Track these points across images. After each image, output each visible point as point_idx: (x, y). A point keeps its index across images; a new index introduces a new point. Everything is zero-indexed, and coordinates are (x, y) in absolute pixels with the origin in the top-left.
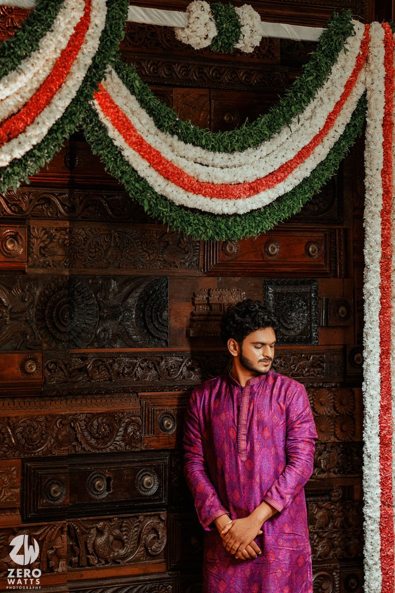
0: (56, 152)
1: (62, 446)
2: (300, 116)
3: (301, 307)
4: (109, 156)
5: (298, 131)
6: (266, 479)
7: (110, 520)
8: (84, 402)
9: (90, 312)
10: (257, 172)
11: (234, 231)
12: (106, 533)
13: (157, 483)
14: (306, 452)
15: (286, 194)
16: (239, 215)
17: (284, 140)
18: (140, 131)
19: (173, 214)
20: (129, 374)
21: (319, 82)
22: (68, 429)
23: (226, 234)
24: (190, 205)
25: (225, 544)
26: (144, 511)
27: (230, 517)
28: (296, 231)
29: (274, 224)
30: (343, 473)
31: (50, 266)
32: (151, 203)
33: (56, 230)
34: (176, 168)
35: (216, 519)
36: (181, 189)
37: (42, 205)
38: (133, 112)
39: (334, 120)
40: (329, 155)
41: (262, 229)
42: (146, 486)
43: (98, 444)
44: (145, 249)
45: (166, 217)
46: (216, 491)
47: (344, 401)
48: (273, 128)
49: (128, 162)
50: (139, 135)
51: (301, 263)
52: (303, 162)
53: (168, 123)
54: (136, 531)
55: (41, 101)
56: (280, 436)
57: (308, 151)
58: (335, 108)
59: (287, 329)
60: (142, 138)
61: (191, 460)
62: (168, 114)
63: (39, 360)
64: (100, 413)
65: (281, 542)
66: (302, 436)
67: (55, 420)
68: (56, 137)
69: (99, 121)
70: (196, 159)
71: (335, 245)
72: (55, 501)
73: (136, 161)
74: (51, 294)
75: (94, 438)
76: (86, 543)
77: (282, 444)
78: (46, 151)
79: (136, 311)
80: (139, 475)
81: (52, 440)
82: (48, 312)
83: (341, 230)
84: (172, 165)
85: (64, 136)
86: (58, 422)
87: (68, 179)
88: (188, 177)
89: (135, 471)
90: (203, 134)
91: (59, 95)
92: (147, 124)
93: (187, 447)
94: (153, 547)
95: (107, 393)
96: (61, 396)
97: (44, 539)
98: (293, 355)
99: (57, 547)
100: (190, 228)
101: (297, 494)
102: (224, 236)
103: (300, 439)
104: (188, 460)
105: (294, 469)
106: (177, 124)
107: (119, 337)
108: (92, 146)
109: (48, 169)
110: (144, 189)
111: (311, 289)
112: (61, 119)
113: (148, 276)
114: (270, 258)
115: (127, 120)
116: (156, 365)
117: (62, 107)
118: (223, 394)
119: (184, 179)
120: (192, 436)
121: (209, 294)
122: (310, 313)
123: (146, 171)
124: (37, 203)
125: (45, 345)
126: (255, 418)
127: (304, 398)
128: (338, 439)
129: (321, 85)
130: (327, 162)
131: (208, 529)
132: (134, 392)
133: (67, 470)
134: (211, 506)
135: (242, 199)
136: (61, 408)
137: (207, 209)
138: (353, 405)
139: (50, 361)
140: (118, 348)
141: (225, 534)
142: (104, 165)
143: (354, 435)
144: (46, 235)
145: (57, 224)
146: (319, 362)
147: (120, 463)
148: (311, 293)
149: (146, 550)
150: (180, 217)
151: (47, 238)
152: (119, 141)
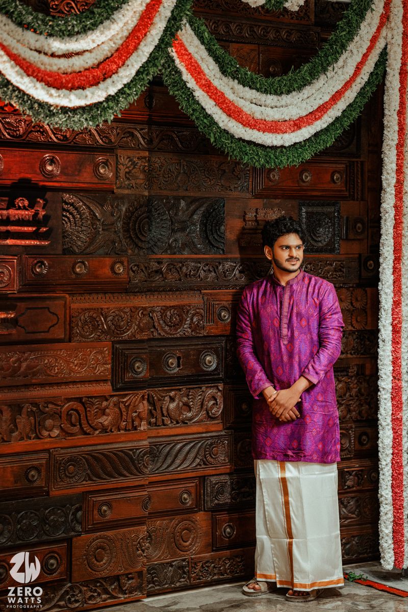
0: (142, 91)
1: (143, 332)
2: (335, 65)
3: (327, 224)
4: (183, 96)
5: (332, 78)
6: (304, 358)
7: (180, 390)
8: (160, 297)
9: (164, 226)
10: (300, 112)
11: (281, 161)
12: (177, 400)
13: (216, 361)
14: (335, 338)
15: (322, 130)
16: (285, 147)
17: (321, 85)
18: (208, 76)
19: (233, 145)
20: (194, 275)
21: (350, 37)
22: (148, 318)
23: (275, 163)
24: (247, 138)
25: (271, 410)
26: (206, 383)
27: (275, 388)
28: (324, 163)
29: (312, 155)
30: (358, 354)
31: (133, 188)
32: (216, 136)
33: (138, 158)
34: (236, 107)
35: (264, 389)
36: (240, 124)
37: (127, 137)
38: (202, 59)
39: (361, 69)
40: (356, 98)
41: (302, 159)
42: (207, 364)
43: (171, 330)
44: (207, 175)
45: (228, 148)
46: (263, 368)
47: (359, 298)
48: (314, 75)
49: (198, 101)
50: (207, 79)
51: (327, 188)
52: (336, 103)
53: (230, 69)
54: (200, 399)
55: (130, 47)
56: (314, 324)
57: (340, 95)
58: (362, 59)
59: (316, 241)
60: (210, 81)
61: (242, 344)
62: (230, 61)
63: (126, 264)
64: (172, 306)
65: (316, 408)
66: (332, 325)
67: (138, 311)
68: (142, 78)
69: (175, 67)
70: (252, 100)
71: (354, 174)
72: (138, 374)
73: (204, 100)
74: (134, 210)
75: (168, 325)
76: (161, 408)
77: (316, 331)
78: (134, 90)
79: (200, 226)
80: (203, 354)
81: (136, 327)
82: (132, 225)
83: (359, 162)
84: (233, 104)
85: (148, 77)
86: (140, 312)
87: (148, 117)
88: (246, 114)
89: (199, 352)
90: (257, 79)
91: (144, 42)
92: (213, 70)
93: (240, 334)
94: (213, 411)
95: (177, 290)
96: (142, 292)
97: (129, 405)
98: (320, 262)
99: (140, 411)
100: (246, 157)
101: (329, 370)
102: (273, 164)
103: (331, 327)
104: (240, 344)
105: (327, 351)
106: (237, 71)
107: (187, 246)
108: (169, 88)
109: (136, 104)
110: (210, 124)
111: (335, 210)
112: (146, 62)
113: (209, 198)
114: (304, 184)
115: (198, 66)
116: (215, 269)
117: (147, 52)
118: (268, 293)
119: (242, 116)
120: (244, 325)
121: (257, 213)
122: (334, 229)
123: (213, 109)
124: (123, 136)
125: (130, 251)
126: (295, 311)
127: (333, 294)
128: (354, 327)
129: (351, 39)
130: (355, 104)
131: (257, 398)
132: (198, 290)
133: (147, 351)
134: (260, 380)
135: (287, 133)
136: (142, 301)
137: (260, 142)
138: (366, 301)
139: (133, 264)
140: (186, 255)
141: (272, 402)
142: (179, 104)
143: (366, 325)
144: (130, 163)
145: (139, 153)
146: (340, 267)
147: (188, 345)
148: (334, 212)
149: (208, 413)
150: (239, 148)
151: (131, 165)
152: (191, 83)
